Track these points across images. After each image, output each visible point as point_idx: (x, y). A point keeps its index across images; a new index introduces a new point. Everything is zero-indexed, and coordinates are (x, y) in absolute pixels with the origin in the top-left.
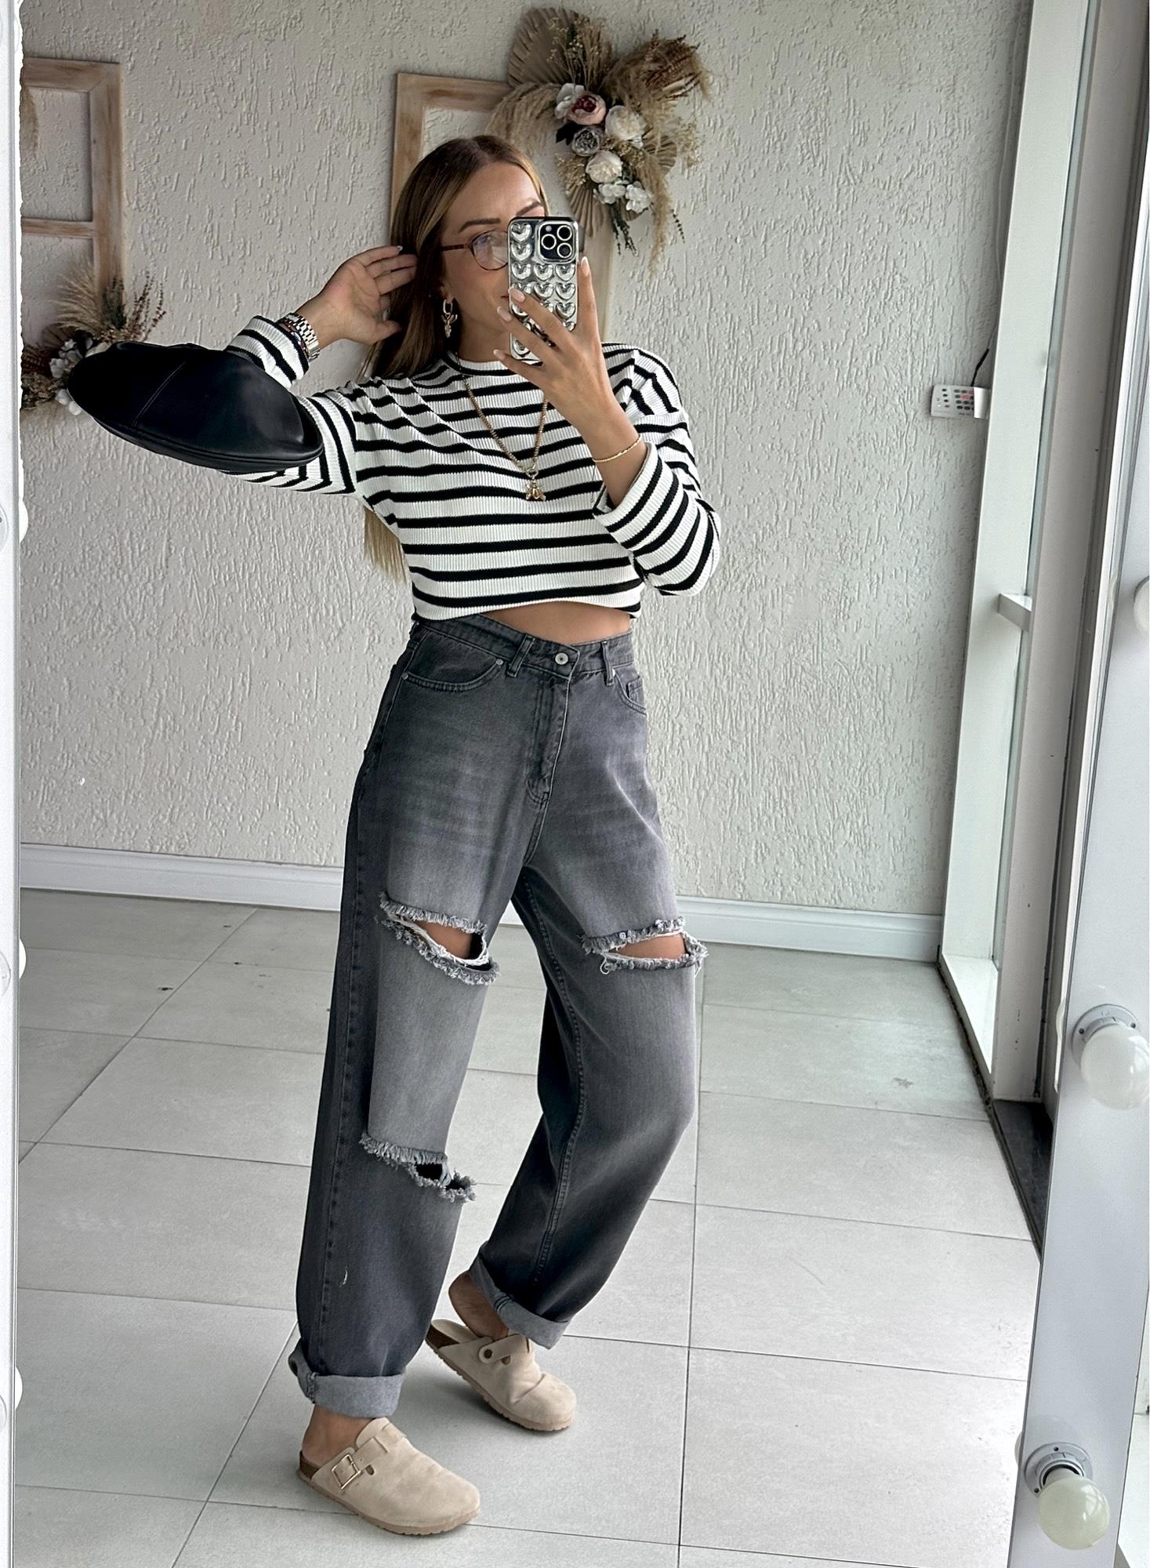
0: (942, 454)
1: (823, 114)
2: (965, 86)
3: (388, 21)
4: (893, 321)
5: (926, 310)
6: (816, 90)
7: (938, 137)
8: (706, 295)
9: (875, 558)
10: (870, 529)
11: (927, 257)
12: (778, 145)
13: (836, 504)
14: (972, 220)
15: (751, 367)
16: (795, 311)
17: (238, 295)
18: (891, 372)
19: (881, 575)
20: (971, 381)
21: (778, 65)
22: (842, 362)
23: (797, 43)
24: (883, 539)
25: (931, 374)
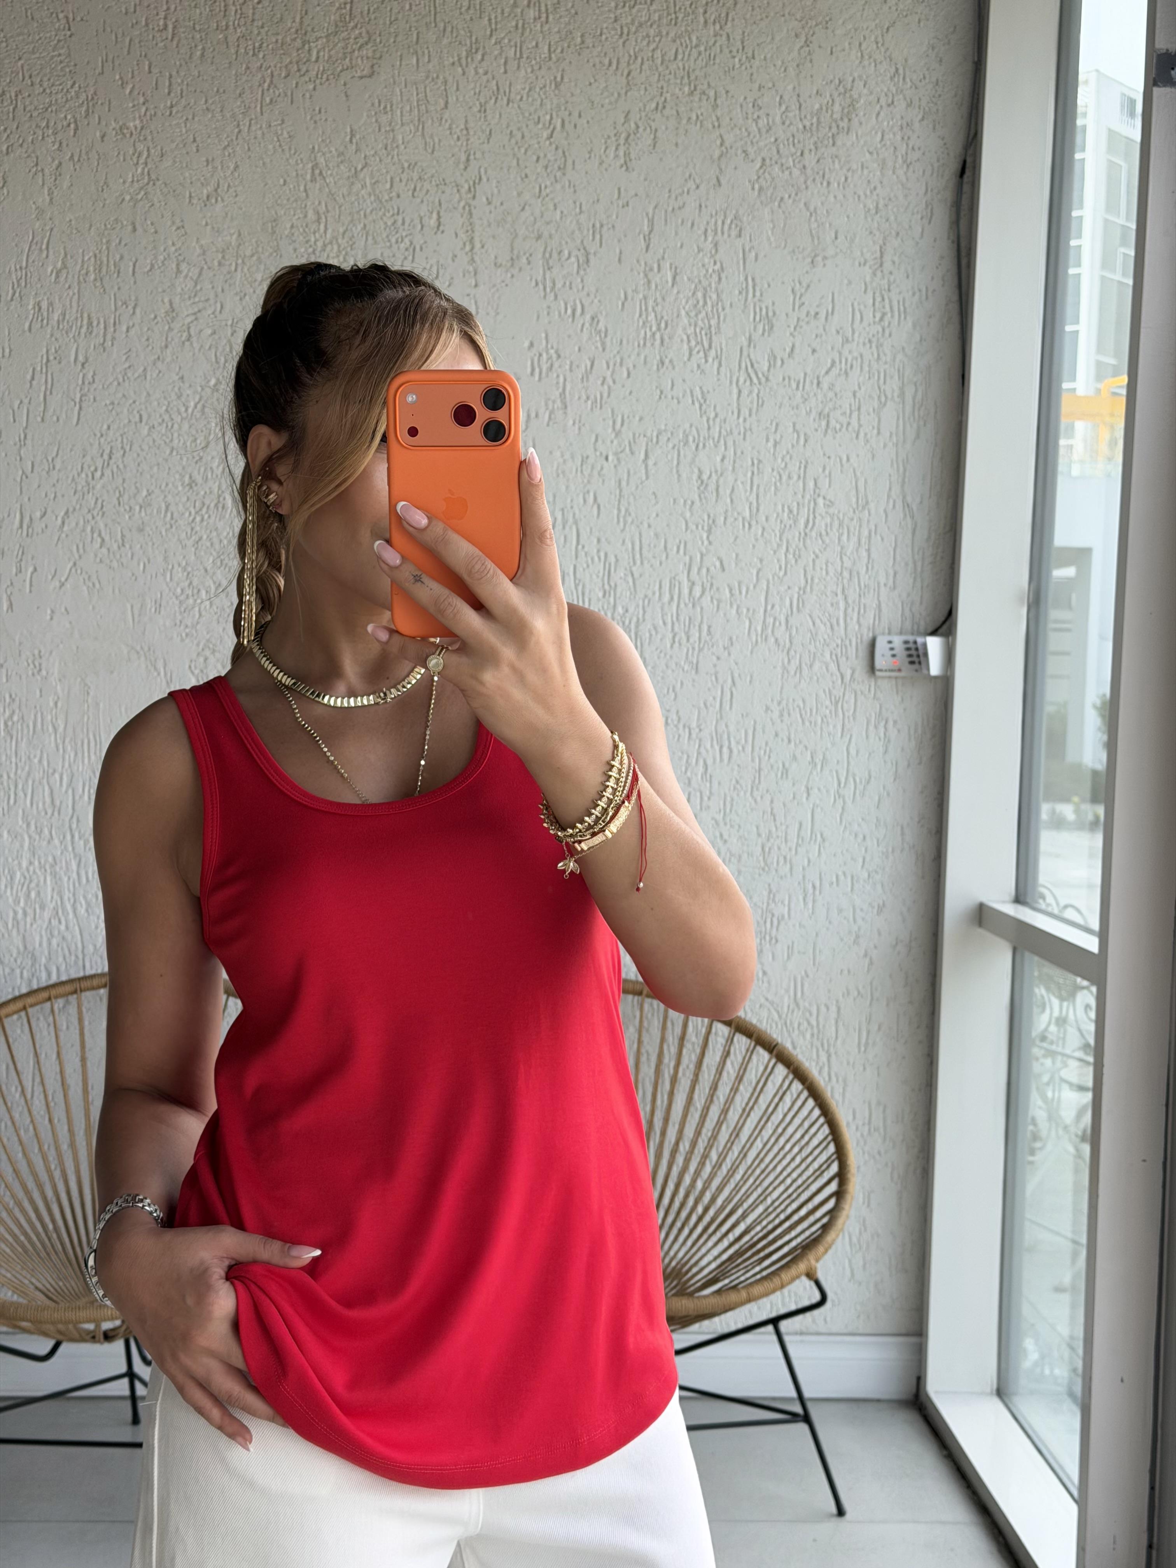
0: (891, 723)
1: (714, 296)
2: (896, 259)
3: (127, 185)
4: (817, 556)
5: (860, 541)
6: (703, 265)
7: (865, 323)
8: (571, 528)
9: (809, 861)
10: (801, 824)
11: (858, 474)
12: (658, 336)
13: (755, 793)
14: (915, 426)
15: (635, 620)
16: (689, 546)
18: (818, 621)
19: (818, 884)
20: (922, 629)
21: (652, 236)
22: (754, 611)
23: (676, 207)
24: (819, 836)
25: (871, 622)
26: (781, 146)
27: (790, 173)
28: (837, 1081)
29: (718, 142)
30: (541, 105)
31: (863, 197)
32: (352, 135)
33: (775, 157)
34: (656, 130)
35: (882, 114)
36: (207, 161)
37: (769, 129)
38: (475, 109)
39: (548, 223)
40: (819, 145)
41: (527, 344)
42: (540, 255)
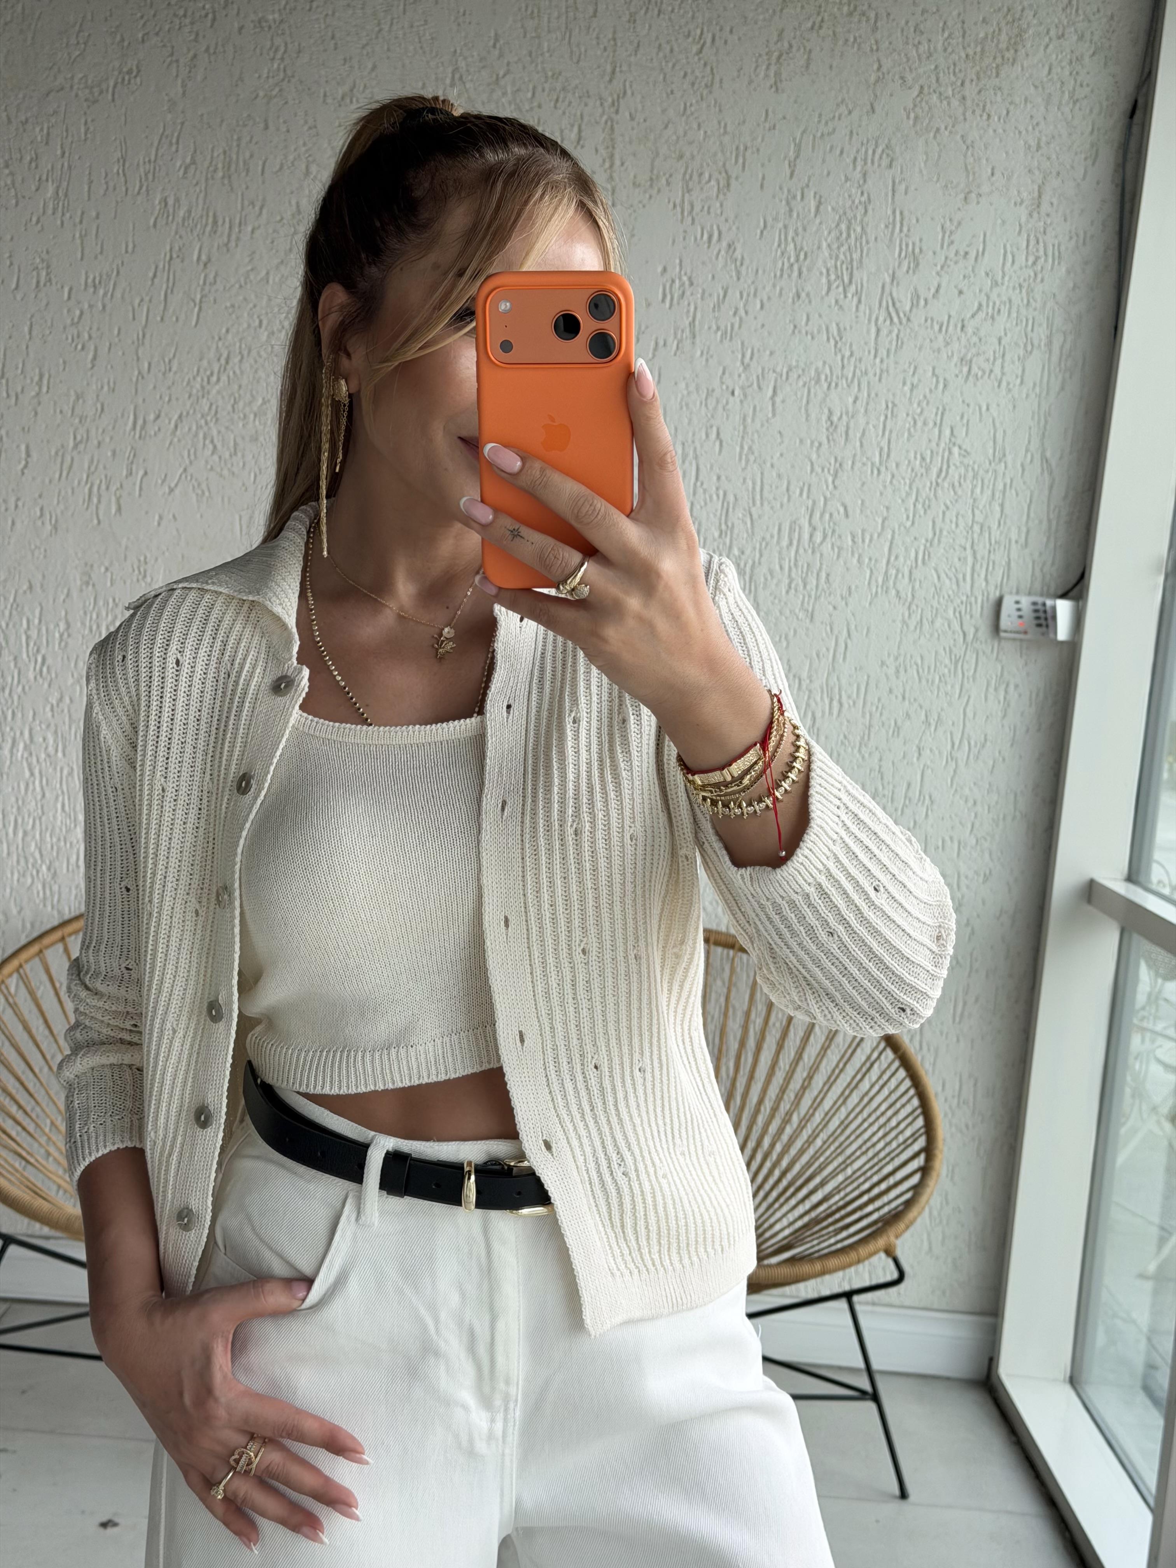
0: (1012, 687)
1: (859, 229)
2: (1054, 200)
3: (262, 80)
4: (948, 508)
5: (993, 494)
6: (850, 196)
7: (1016, 267)
9: (915, 822)
10: (909, 785)
11: (998, 424)
12: (796, 267)
13: (864, 749)
14: (1060, 377)
15: (750, 562)
16: (814, 490)
17: (27, 447)
18: (943, 576)
20: (1052, 590)
21: (798, 161)
22: (876, 561)
23: (826, 131)
24: (927, 797)
25: (1000, 579)
26: (941, 75)
27: (949, 104)
28: (929, 1050)
29: (875, 67)
30: (693, 17)
31: (1024, 132)
32: (496, 40)
33: (934, 85)
34: (810, 51)
35: (1051, 47)
36: (345, 60)
37: (930, 55)
38: (626, 18)
39: (691, 143)
40: (982, 75)
41: (660, 269)
42: (681, 176)
